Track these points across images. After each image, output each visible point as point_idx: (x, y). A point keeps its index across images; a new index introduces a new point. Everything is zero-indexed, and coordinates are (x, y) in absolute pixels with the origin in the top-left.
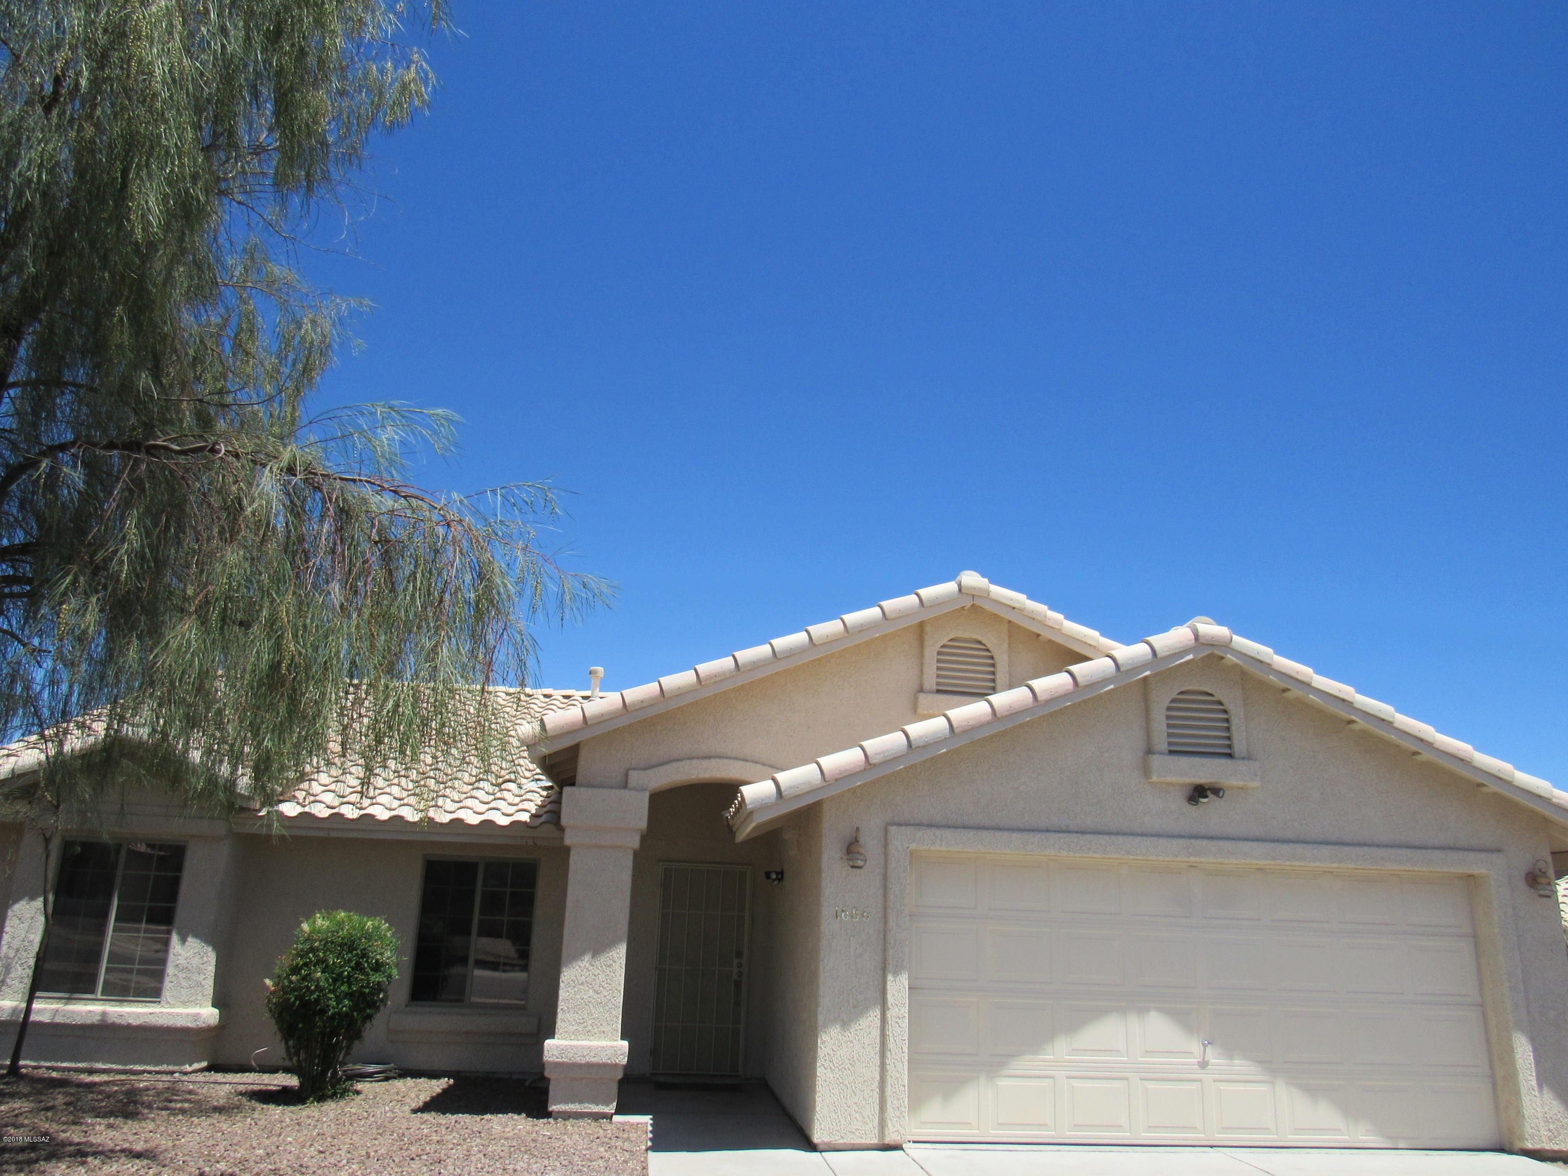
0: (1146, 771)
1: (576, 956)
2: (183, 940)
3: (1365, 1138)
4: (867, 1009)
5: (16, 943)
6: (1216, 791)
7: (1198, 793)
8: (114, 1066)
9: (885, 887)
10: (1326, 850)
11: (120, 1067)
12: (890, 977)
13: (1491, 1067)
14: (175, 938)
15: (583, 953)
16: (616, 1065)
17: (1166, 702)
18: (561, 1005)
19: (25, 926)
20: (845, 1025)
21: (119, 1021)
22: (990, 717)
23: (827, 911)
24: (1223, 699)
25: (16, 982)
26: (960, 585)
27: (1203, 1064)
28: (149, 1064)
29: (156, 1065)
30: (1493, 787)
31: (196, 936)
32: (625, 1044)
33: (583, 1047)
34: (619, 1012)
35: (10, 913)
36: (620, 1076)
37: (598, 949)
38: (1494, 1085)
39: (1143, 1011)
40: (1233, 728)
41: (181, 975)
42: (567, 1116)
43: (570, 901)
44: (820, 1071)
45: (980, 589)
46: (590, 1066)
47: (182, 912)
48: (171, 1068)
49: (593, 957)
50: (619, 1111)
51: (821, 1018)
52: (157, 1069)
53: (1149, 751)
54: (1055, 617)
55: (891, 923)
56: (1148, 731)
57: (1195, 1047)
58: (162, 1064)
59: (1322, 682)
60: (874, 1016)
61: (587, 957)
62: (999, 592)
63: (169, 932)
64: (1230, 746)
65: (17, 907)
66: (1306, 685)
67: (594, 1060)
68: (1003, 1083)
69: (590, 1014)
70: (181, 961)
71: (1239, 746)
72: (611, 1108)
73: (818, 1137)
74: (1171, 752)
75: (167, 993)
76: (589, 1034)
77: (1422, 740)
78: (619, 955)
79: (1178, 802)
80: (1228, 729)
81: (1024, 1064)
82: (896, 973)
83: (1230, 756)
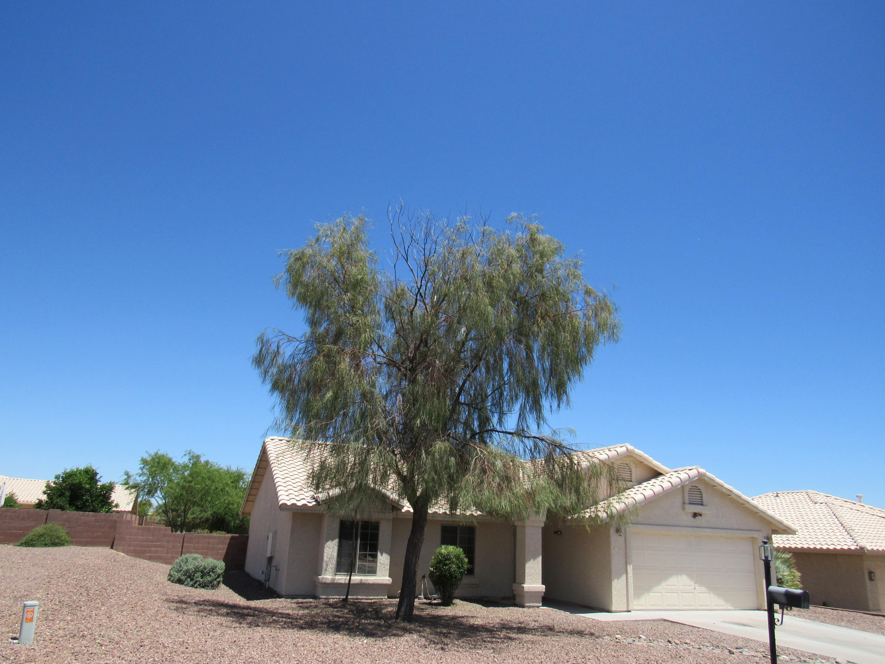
0: (684, 509)
1: (529, 560)
2: (382, 554)
3: (730, 608)
4: (622, 574)
5: (329, 556)
6: (701, 515)
7: (695, 515)
8: (364, 597)
9: (625, 542)
10: (723, 531)
11: (366, 597)
12: (628, 566)
13: (757, 588)
14: (379, 554)
15: (531, 559)
16: (542, 592)
17: (688, 489)
18: (526, 574)
19: (331, 550)
20: (618, 579)
21: (366, 582)
22: (653, 495)
23: (612, 548)
24: (701, 488)
25: (330, 570)
26: (627, 449)
27: (695, 588)
28: (374, 596)
29: (377, 596)
30: (761, 514)
31: (385, 553)
32: (544, 586)
33: (534, 587)
34: (541, 576)
35: (326, 545)
36: (543, 595)
37: (535, 558)
38: (757, 594)
39: (681, 574)
40: (703, 497)
41: (382, 566)
42: (530, 607)
43: (526, 543)
44: (613, 591)
45: (633, 450)
46: (536, 592)
47: (380, 545)
48: (382, 597)
49: (534, 560)
50: (543, 606)
51: (612, 577)
52: (377, 598)
53: (684, 503)
54: (650, 458)
55: (628, 551)
56: (683, 498)
57: (693, 584)
58: (379, 596)
59: (726, 486)
60: (624, 576)
61: (532, 560)
62: (637, 451)
63: (376, 551)
64: (702, 502)
65: (328, 543)
66: (722, 486)
67: (537, 590)
68: (651, 594)
69: (534, 577)
70: (382, 561)
71: (704, 503)
72: (541, 605)
73: (614, 608)
74: (690, 503)
75: (378, 572)
76: (533, 583)
77: (747, 502)
78: (540, 559)
79: (690, 517)
80: (701, 497)
81: (656, 589)
82: (630, 565)
83: (702, 505)
